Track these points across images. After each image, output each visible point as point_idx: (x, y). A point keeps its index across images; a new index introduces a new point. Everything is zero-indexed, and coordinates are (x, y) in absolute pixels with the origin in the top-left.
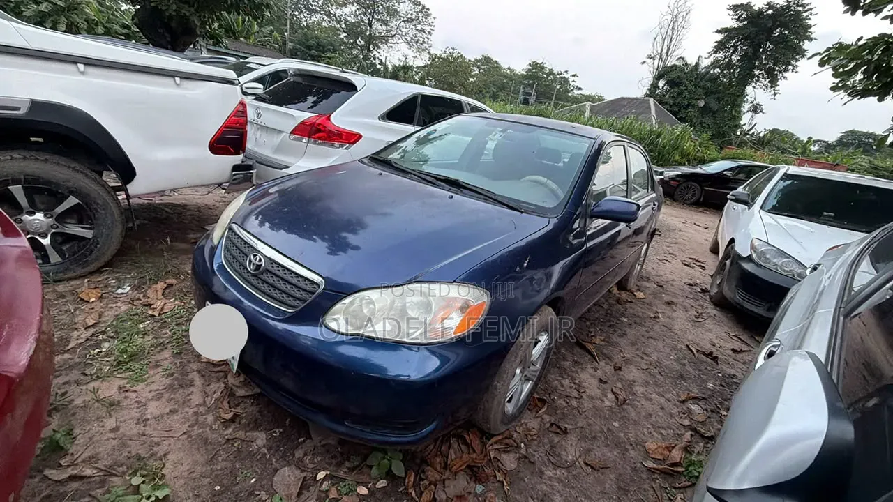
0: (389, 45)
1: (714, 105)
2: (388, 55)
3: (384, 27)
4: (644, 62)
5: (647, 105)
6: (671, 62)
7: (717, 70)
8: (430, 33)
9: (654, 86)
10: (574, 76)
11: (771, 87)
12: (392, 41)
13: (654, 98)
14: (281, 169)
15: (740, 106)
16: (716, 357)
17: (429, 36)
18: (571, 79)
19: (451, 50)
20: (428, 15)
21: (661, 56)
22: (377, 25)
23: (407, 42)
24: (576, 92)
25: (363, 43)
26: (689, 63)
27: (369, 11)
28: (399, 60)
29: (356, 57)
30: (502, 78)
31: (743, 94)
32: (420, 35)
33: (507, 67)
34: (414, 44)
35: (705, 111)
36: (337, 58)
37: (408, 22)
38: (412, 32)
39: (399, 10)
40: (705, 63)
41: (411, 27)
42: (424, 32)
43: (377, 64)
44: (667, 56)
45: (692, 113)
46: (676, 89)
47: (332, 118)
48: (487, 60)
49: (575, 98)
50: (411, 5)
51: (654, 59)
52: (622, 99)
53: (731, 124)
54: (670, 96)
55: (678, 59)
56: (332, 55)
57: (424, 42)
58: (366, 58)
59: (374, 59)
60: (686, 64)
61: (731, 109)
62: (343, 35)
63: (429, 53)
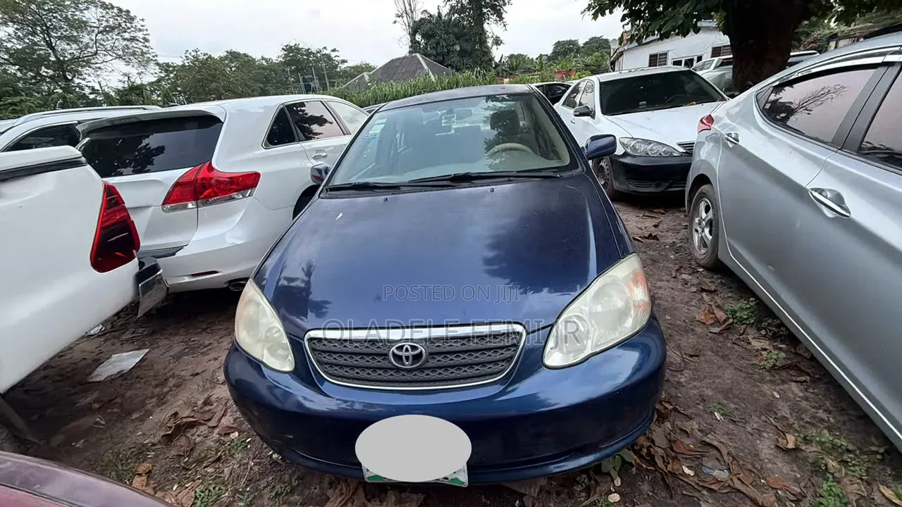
0: (93, 66)
1: (468, 47)
2: (100, 79)
3: (74, 46)
4: (395, 22)
5: (417, 61)
6: (418, 16)
7: (456, 15)
8: (147, 40)
9: (413, 41)
10: (334, 50)
11: (500, 21)
12: (96, 60)
13: (419, 52)
14: (174, 254)
15: (485, 42)
16: (655, 236)
17: (147, 44)
18: (333, 54)
19: (193, 54)
20: (133, 19)
21: (406, 13)
22: (61, 45)
23: (119, 57)
24: (343, 66)
25: (51, 72)
26: (432, 14)
27: (39, 28)
28: (120, 81)
29: (50, 93)
30: (262, 71)
31: (482, 33)
32: (133, 44)
33: (260, 57)
34: (132, 58)
35: (463, 53)
36: (26, 101)
37: (108, 32)
38: (121, 44)
39: (84, 19)
40: (445, 11)
41: (115, 37)
42: (137, 40)
43: (87, 94)
44: (412, 12)
45: (455, 59)
46: (433, 40)
47: (214, 165)
48: (233, 56)
49: (345, 72)
50: (101, 10)
51: (403, 17)
52: (393, 61)
53: (486, 58)
54: (431, 48)
55: (422, 13)
56: (17, 99)
57: (142, 52)
58: (67, 89)
59: (82, 88)
60: (431, 16)
61: (481, 46)
62: (13, 69)
63: (158, 64)
